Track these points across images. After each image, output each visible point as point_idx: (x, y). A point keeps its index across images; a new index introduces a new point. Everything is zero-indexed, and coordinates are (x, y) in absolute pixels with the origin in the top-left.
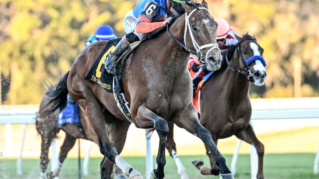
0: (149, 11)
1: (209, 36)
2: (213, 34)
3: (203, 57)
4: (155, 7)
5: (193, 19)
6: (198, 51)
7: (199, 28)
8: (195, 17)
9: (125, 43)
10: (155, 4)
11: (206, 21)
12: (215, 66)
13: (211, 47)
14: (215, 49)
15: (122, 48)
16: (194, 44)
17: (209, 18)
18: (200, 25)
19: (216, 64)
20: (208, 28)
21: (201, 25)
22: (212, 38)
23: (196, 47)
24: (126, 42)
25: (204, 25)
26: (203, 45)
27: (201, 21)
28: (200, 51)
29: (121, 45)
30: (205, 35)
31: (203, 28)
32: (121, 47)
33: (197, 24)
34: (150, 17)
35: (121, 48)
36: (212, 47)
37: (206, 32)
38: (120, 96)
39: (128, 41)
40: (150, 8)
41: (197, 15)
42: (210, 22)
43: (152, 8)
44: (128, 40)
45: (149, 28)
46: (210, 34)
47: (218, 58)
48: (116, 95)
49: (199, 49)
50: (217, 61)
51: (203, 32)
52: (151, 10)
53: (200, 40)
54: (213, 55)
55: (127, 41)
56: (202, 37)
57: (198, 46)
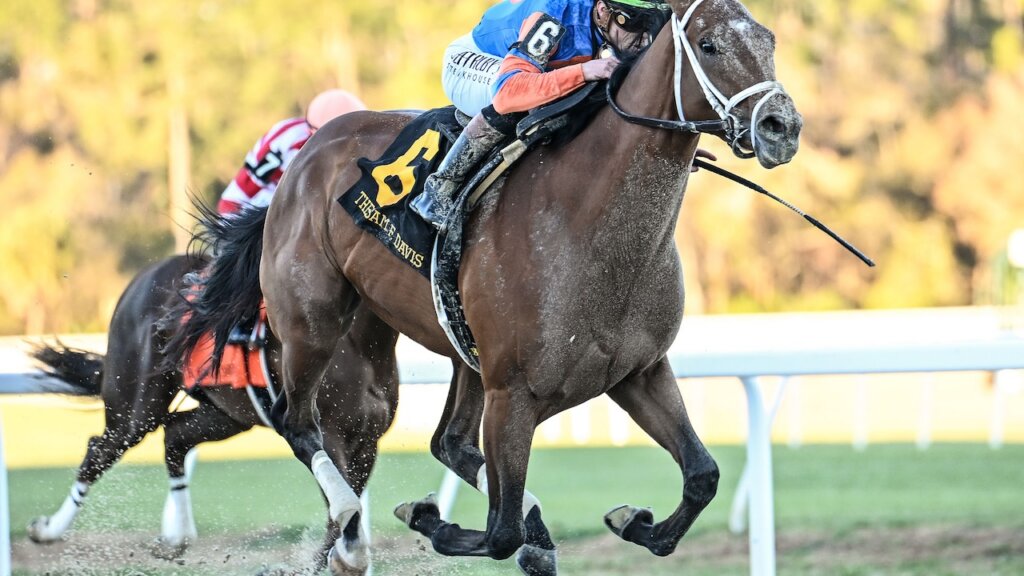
0: (539, 44)
1: (755, 63)
2: (766, 58)
3: (741, 130)
4: (555, 31)
5: (701, 22)
6: (723, 115)
7: (722, 43)
8: (703, 18)
9: (481, 134)
10: (555, 22)
11: (740, 26)
12: (784, 144)
13: (763, 93)
14: (777, 96)
15: (472, 153)
16: (708, 96)
17: (748, 19)
18: (724, 34)
19: (785, 138)
20: (749, 43)
21: (727, 36)
22: (763, 69)
23: (717, 103)
24: (485, 129)
25: (736, 35)
26: (738, 90)
27: (726, 24)
28: (730, 112)
29: (467, 143)
30: (742, 62)
31: (734, 42)
32: (468, 149)
33: (716, 33)
34: (542, 60)
35: (471, 151)
36: (768, 91)
37: (745, 55)
38: (453, 298)
39: (493, 126)
40: (540, 35)
41: (710, 11)
42: (752, 28)
43: (548, 32)
44: (490, 123)
45: (543, 92)
46: (758, 59)
47: (790, 118)
48: (440, 292)
49: (727, 109)
50: (788, 126)
51: (735, 53)
52: (545, 39)
53: (729, 81)
54: (773, 110)
55: (488, 126)
56: (735, 70)
57: (723, 100)
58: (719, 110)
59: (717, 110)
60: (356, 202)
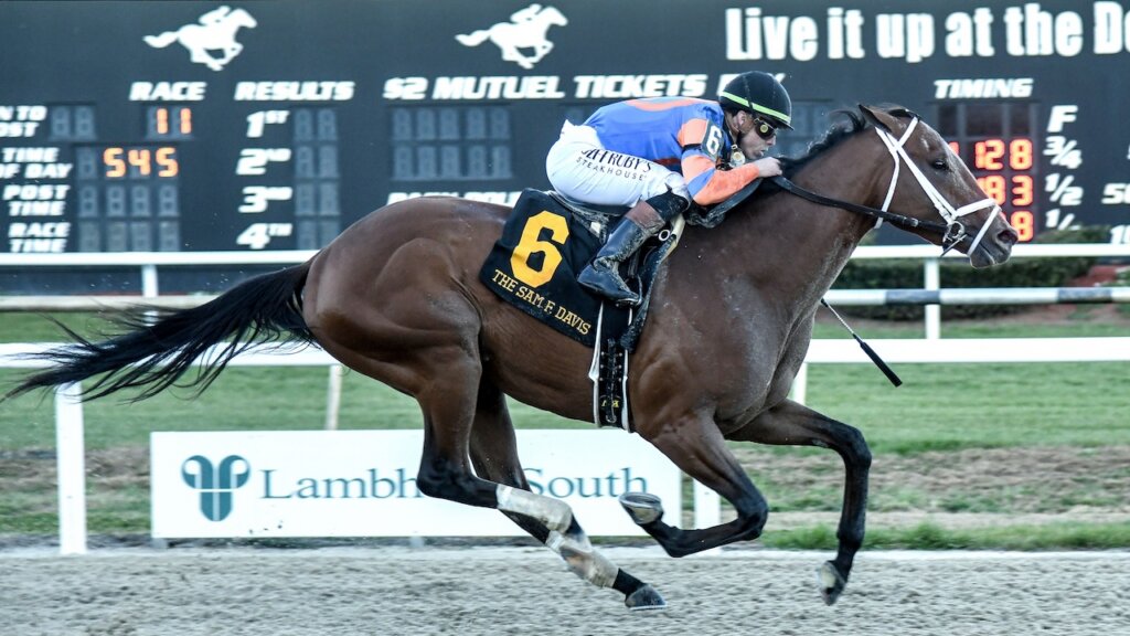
4: (719, 134)
5: (925, 143)
6: (951, 222)
9: (654, 225)
24: (657, 221)
28: (956, 220)
39: (664, 217)
40: (712, 137)
44: (662, 215)
49: (955, 217)
55: (660, 219)
56: (961, 187)
57: (951, 209)
58: (947, 218)
59: (945, 218)
60: (494, 280)
